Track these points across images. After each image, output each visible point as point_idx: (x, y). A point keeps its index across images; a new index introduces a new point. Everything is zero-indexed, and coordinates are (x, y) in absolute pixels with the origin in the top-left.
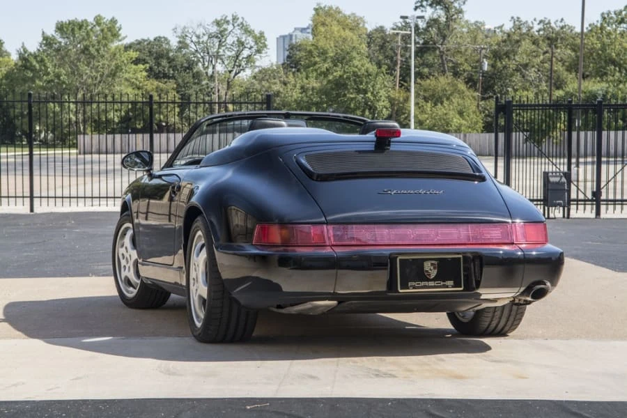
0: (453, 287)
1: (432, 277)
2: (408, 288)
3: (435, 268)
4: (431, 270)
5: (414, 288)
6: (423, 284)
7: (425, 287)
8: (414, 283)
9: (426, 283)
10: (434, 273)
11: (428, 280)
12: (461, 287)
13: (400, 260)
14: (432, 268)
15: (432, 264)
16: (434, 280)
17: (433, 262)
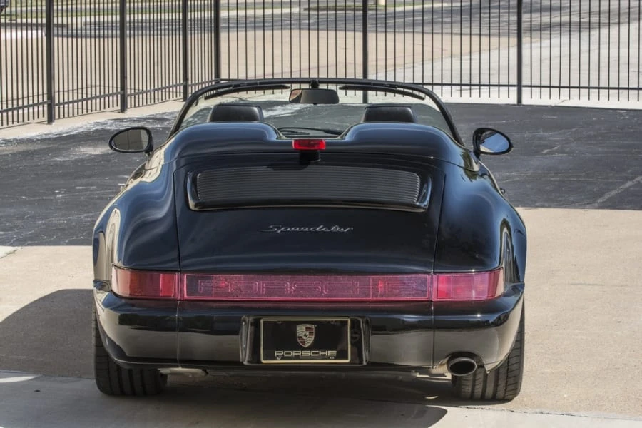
0: (336, 358)
1: (307, 346)
2: (275, 358)
3: (311, 333)
4: (305, 335)
5: (283, 358)
6: (294, 353)
7: (297, 357)
8: (282, 353)
9: (299, 353)
10: (310, 340)
11: (303, 349)
12: (347, 358)
13: (264, 322)
14: (308, 333)
15: (307, 329)
16: (309, 348)
17: (309, 326)
